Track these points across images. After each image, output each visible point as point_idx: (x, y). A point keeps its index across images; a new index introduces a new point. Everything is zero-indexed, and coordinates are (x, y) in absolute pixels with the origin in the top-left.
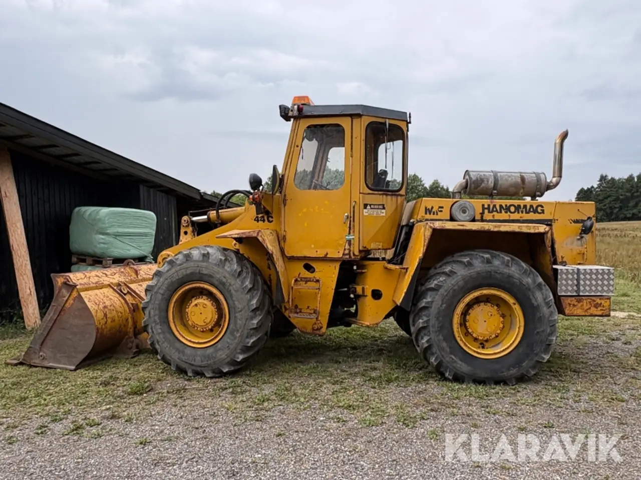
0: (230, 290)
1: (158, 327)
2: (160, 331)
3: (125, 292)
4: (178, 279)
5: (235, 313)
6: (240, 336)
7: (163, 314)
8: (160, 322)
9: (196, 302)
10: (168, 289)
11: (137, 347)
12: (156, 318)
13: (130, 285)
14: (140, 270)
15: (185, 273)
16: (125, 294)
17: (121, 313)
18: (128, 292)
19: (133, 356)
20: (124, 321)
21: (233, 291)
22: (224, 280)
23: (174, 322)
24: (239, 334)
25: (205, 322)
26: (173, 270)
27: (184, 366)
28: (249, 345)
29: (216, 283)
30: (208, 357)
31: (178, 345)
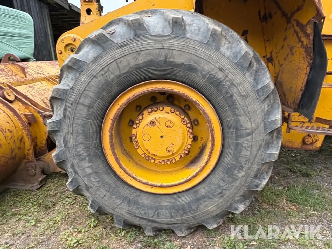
0: (231, 96)
1: (86, 164)
2: (89, 171)
3: (12, 98)
4: (119, 76)
5: (237, 137)
6: (243, 176)
7: (93, 142)
8: (89, 155)
9: (152, 117)
10: (98, 95)
11: (43, 172)
12: (80, 149)
13: (17, 88)
14: (28, 68)
15: (133, 63)
16: (11, 102)
17: (11, 132)
18: (16, 98)
19: (39, 186)
20: (18, 143)
21: (236, 97)
22: (220, 75)
23: (114, 154)
24: (243, 173)
25: (169, 151)
26: (107, 58)
27: (137, 222)
28: (259, 189)
29: (201, 82)
30: (183, 209)
31: (125, 192)
